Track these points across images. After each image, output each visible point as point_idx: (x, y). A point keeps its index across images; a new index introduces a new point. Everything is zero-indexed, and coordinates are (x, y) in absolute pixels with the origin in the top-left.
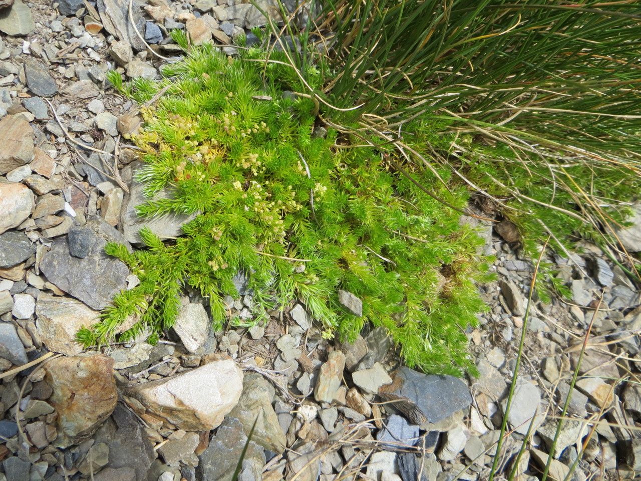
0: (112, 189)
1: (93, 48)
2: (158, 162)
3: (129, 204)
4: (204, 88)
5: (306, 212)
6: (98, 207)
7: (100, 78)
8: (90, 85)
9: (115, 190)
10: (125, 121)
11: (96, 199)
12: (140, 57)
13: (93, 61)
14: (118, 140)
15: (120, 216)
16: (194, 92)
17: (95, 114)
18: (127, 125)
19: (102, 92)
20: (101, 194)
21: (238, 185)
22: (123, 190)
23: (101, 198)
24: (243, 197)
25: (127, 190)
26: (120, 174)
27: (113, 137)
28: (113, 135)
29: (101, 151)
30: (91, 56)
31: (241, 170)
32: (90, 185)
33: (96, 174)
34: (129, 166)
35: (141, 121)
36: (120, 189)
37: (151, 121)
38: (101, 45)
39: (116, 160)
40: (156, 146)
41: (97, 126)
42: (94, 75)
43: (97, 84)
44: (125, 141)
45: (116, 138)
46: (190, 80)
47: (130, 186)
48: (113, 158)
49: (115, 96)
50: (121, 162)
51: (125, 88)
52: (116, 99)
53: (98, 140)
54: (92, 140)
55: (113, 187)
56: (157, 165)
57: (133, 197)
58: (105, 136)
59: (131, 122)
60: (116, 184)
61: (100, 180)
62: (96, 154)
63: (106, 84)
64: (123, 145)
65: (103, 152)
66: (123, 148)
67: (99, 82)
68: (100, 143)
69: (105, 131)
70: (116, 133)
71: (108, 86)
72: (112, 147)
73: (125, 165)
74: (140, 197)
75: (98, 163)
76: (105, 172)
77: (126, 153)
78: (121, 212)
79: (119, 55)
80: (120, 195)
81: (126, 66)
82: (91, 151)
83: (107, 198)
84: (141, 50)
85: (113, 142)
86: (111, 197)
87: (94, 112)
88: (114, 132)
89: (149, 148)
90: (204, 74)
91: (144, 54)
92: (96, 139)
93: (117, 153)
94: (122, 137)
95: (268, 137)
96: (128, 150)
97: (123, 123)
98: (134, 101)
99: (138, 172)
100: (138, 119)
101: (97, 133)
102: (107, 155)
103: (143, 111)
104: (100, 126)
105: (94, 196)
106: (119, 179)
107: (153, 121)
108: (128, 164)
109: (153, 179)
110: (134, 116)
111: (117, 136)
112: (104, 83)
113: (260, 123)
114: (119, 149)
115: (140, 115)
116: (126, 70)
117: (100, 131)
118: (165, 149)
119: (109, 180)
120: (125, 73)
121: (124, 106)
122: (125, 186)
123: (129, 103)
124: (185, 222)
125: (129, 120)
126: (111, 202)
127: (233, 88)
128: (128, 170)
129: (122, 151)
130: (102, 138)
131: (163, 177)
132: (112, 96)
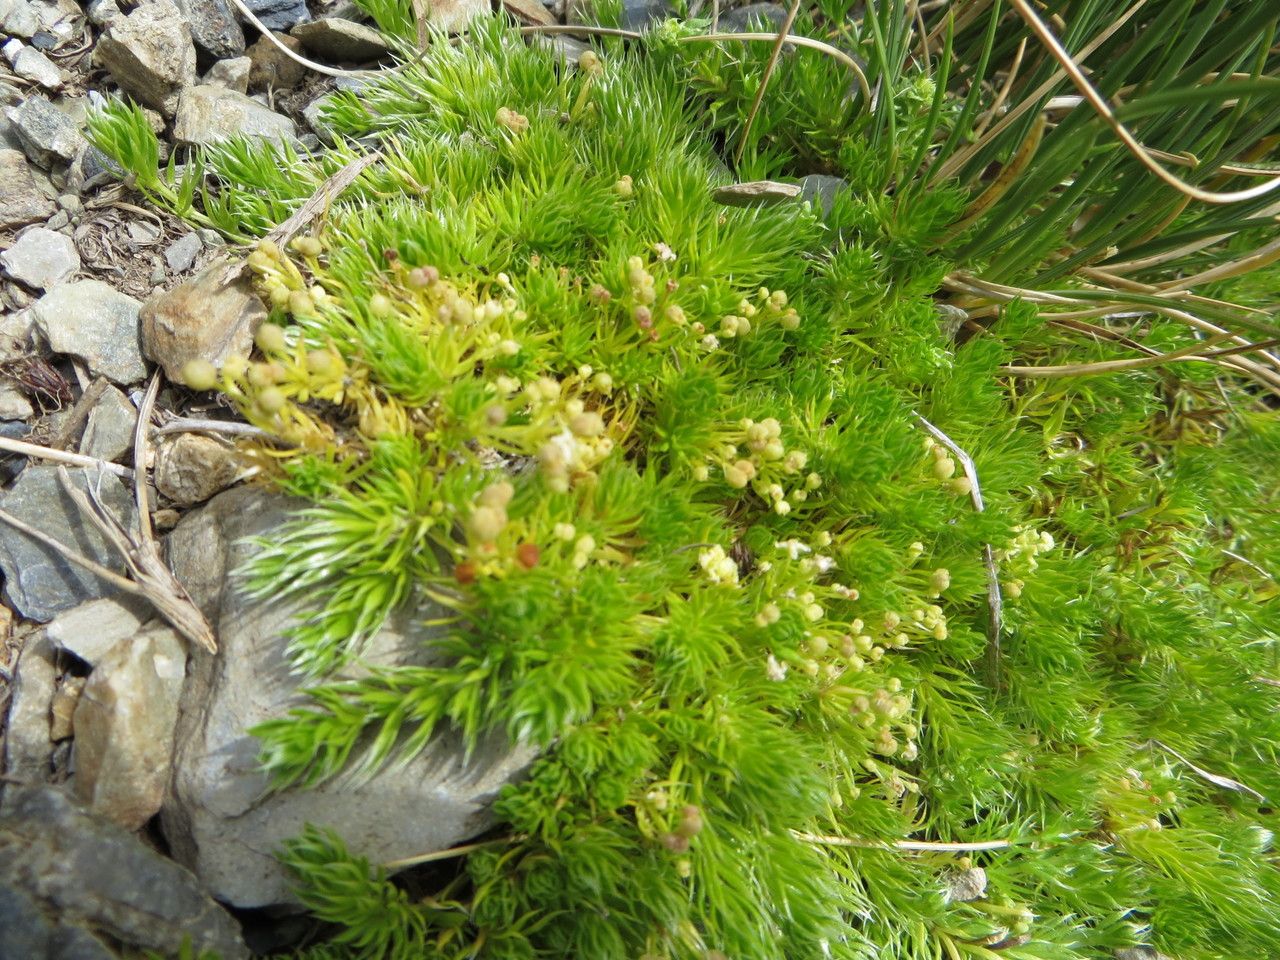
0: (127, 644)
1: (27, 41)
2: (353, 487)
3: (219, 709)
4: (505, 169)
5: (972, 645)
6: (60, 732)
7: (60, 147)
8: (12, 171)
9: (141, 645)
10: (178, 314)
11: (45, 689)
12: (223, 75)
13: (31, 86)
14: (147, 399)
15: (174, 769)
16: (470, 183)
17: (38, 293)
18: (186, 329)
19: (71, 201)
20: (72, 665)
21: (719, 564)
22: (185, 641)
23: (70, 688)
24: (762, 622)
25: (208, 642)
26: (164, 556)
27: (124, 389)
28: (124, 379)
29: (68, 455)
30: (20, 67)
31: (716, 493)
32: (18, 618)
33: (46, 563)
34: (206, 516)
35: (252, 308)
36: (165, 637)
37: (302, 305)
38: (65, 31)
39: (143, 493)
40: (340, 416)
41: (45, 343)
42: (35, 135)
43: (47, 172)
44: (183, 397)
45: (137, 394)
46: (445, 141)
47: (215, 614)
48: (127, 483)
49: (127, 216)
50: (164, 497)
51: (171, 185)
52: (133, 228)
53: (50, 405)
54: (24, 408)
55: (129, 623)
56: (353, 503)
57: (238, 670)
58: (84, 383)
59: (208, 312)
60: (147, 612)
61: (64, 593)
62: (46, 472)
63: (87, 173)
64: (174, 422)
65: (78, 458)
66: (171, 436)
67: (55, 164)
68: (62, 419)
69: (83, 363)
70: (140, 371)
71: (95, 179)
72: (121, 431)
73: (183, 510)
74: (275, 667)
75: (55, 512)
76: (89, 552)
77: (191, 456)
78: (175, 750)
79: (143, 56)
80: (170, 666)
81: (170, 103)
82: (21, 456)
83: (105, 692)
84: (229, 53)
85: (126, 411)
86: (122, 682)
87: (35, 282)
88: (129, 366)
89: (306, 427)
90: (504, 113)
91: (240, 66)
92: (43, 402)
93: (144, 457)
94: (165, 384)
95: (792, 349)
96: (200, 443)
97: (170, 324)
98: (210, 234)
99: (258, 549)
100: (236, 299)
101: (44, 372)
102: (100, 469)
103: (259, 261)
104: (63, 341)
105: (37, 674)
106: (159, 584)
107: (315, 304)
108: (199, 505)
109: (339, 575)
110: (222, 289)
111: (142, 384)
112: (76, 167)
113: (756, 290)
114: (152, 438)
115: (248, 280)
116: (170, 120)
117: (64, 362)
118: (386, 424)
119: (110, 591)
120: (165, 135)
121: (169, 253)
122: (191, 619)
123: (191, 241)
124: (505, 768)
125: (197, 306)
126: (124, 710)
127: (634, 162)
128: (202, 537)
129: (167, 448)
130: (69, 394)
131: (392, 564)
132: (115, 215)
